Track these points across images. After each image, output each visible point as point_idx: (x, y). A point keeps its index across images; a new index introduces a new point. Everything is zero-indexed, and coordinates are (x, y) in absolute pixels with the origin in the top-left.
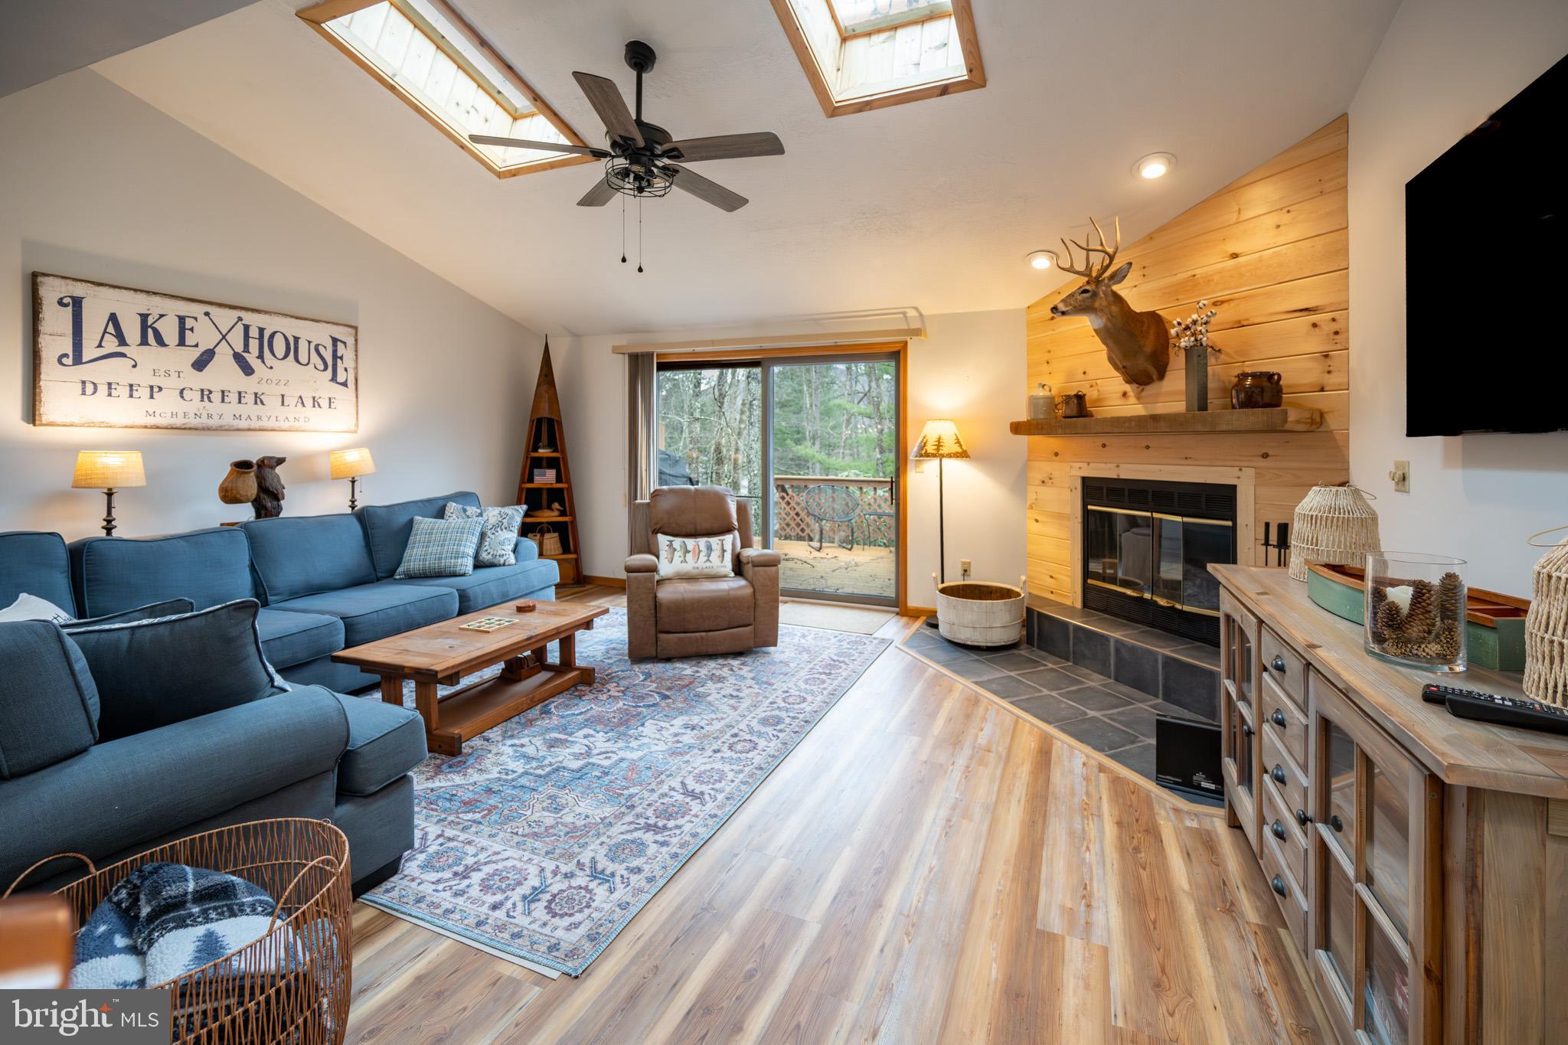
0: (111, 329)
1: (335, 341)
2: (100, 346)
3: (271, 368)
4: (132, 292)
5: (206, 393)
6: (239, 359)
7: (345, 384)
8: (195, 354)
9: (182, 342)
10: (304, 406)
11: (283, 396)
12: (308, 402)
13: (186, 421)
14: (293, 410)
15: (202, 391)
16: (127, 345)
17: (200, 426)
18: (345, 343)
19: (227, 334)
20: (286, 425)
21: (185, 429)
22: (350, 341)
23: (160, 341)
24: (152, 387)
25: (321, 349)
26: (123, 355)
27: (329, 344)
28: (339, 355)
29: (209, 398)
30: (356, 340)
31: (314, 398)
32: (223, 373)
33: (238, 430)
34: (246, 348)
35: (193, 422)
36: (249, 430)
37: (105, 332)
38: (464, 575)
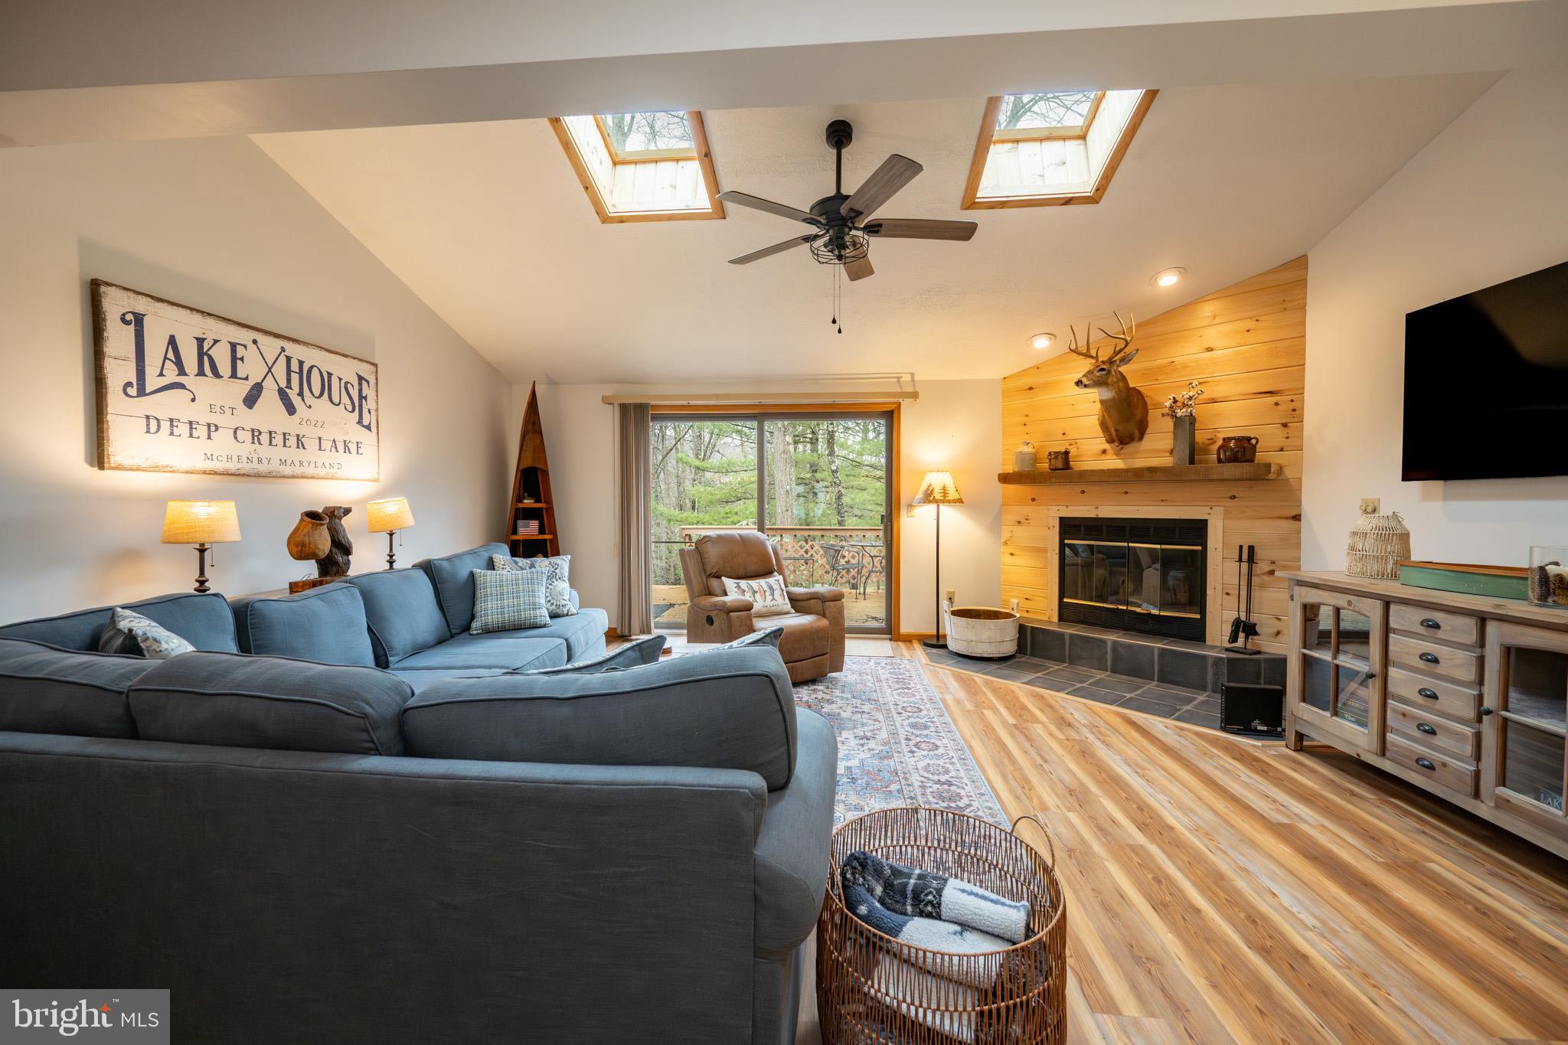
0: (171, 355)
1: (360, 378)
2: (161, 374)
3: (310, 407)
4: (188, 311)
5: (256, 434)
6: (283, 394)
7: (368, 428)
8: (244, 388)
9: (234, 375)
10: (337, 451)
11: (320, 438)
12: (341, 447)
13: (239, 466)
14: (329, 456)
15: (253, 431)
16: (186, 375)
17: (252, 472)
18: (368, 382)
19: (272, 367)
20: (322, 472)
21: (239, 475)
22: (372, 381)
23: (216, 374)
24: (209, 425)
25: (349, 386)
26: (182, 386)
27: (356, 383)
28: (364, 395)
29: (259, 439)
30: (377, 379)
31: (345, 441)
32: (269, 413)
33: (284, 477)
34: (289, 387)
35: (246, 467)
36: (294, 477)
37: (166, 358)
38: (544, 626)
